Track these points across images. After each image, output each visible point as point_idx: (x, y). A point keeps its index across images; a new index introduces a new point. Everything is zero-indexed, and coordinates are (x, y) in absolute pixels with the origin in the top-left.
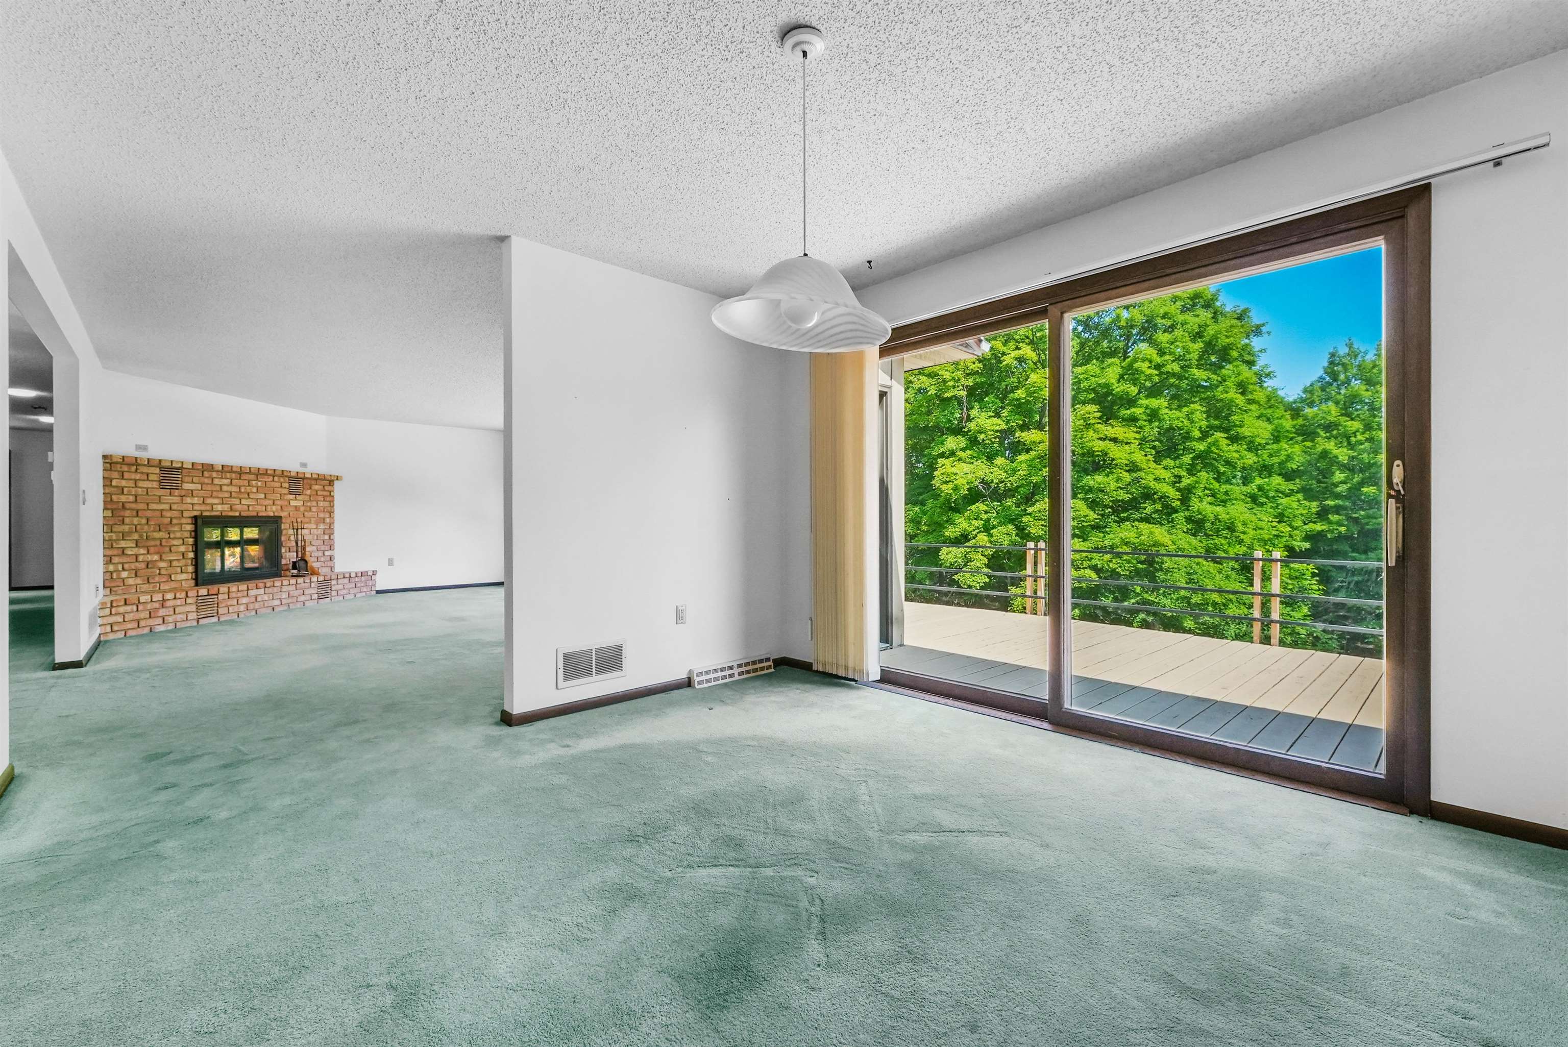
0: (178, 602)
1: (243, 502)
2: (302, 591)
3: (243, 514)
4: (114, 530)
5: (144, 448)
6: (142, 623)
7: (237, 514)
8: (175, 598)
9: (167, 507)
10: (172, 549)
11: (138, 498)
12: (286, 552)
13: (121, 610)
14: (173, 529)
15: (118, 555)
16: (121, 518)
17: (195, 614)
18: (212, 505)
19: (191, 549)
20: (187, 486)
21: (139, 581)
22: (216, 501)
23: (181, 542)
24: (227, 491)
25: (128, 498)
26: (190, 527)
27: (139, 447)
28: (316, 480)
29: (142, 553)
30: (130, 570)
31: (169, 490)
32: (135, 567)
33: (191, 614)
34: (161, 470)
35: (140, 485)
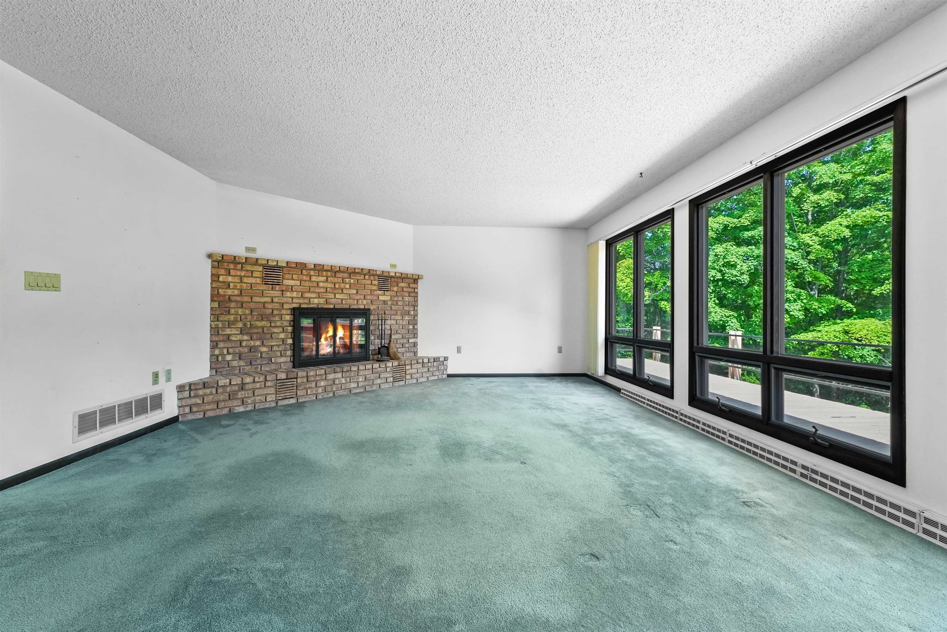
0: (258, 385)
1: (338, 296)
2: (378, 375)
3: (337, 307)
4: (220, 319)
5: (254, 250)
6: (221, 405)
7: (332, 306)
8: (254, 382)
9: (269, 300)
10: (273, 336)
11: (243, 291)
12: (374, 339)
13: (201, 392)
14: (274, 319)
15: (223, 341)
16: (227, 309)
17: (274, 396)
18: (310, 298)
19: (290, 336)
20: (286, 282)
21: (242, 363)
22: (313, 295)
23: (281, 329)
24: (323, 287)
25: (233, 292)
26: (288, 318)
27: (248, 249)
28: (402, 278)
29: (245, 339)
30: (234, 354)
31: (271, 286)
32: (239, 351)
33: (270, 396)
34: (265, 269)
35: (245, 281)
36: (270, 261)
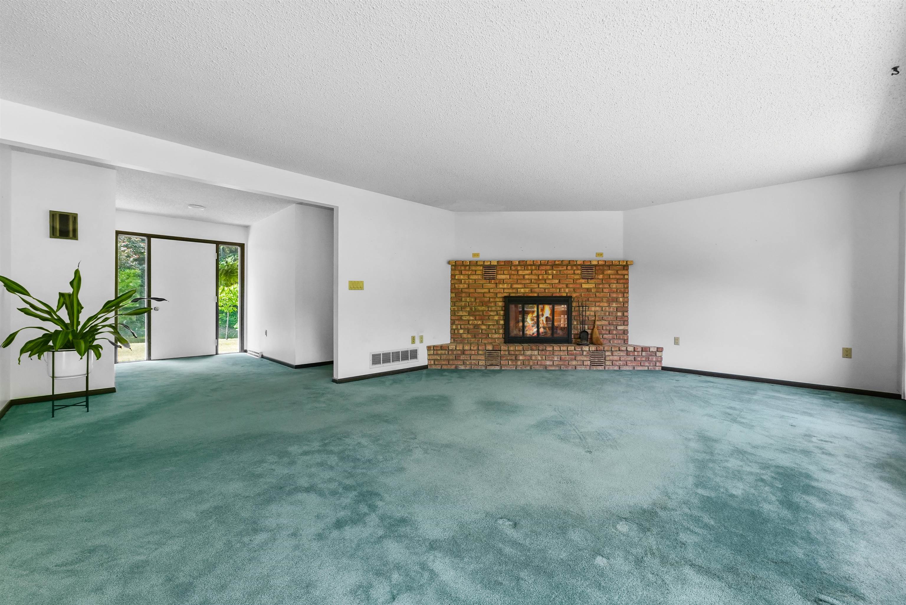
0: (473, 352)
1: (541, 286)
2: (573, 357)
3: (540, 295)
4: (456, 305)
5: (478, 255)
6: (451, 362)
7: (536, 295)
8: (471, 350)
9: (487, 290)
10: (490, 317)
11: (470, 285)
12: (577, 324)
13: (439, 352)
14: (491, 305)
15: (458, 320)
16: (460, 298)
17: (484, 362)
18: (517, 289)
19: (502, 318)
20: (499, 277)
21: (469, 336)
22: (520, 286)
23: (495, 313)
24: (528, 279)
25: (464, 286)
26: (500, 304)
27: (475, 255)
28: (609, 266)
29: (471, 319)
30: (464, 329)
31: (488, 280)
32: (467, 327)
33: (481, 361)
34: (484, 268)
35: (471, 278)
36: (485, 262)
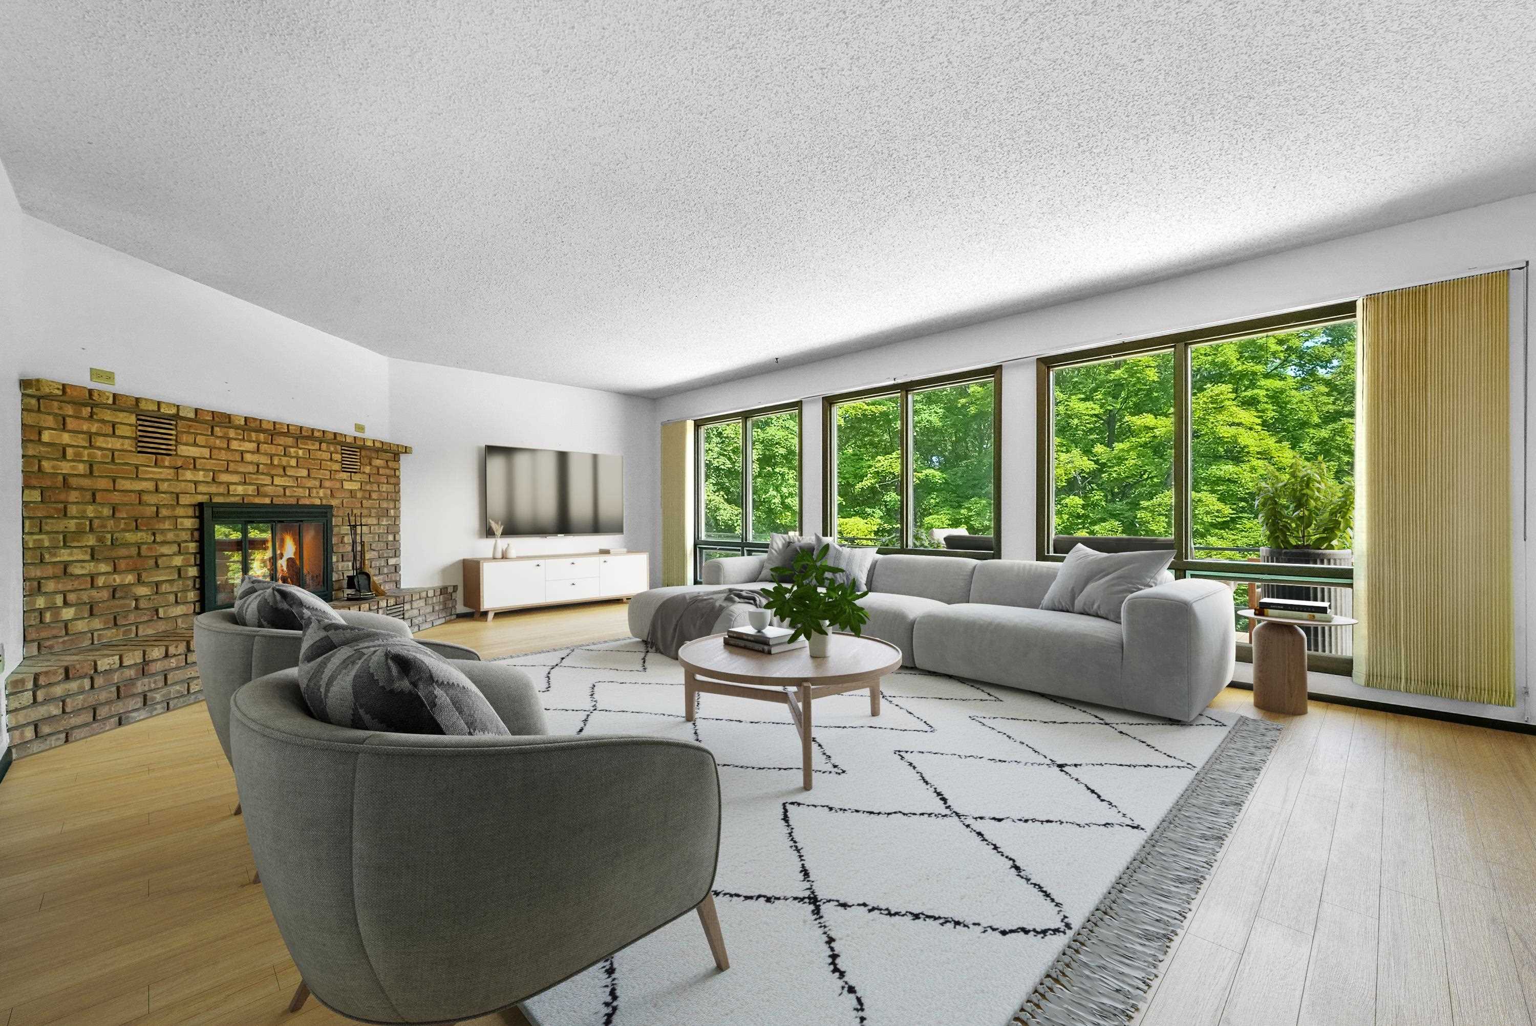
0: (173, 662)
1: (277, 481)
3: (277, 501)
4: (47, 528)
5: (109, 377)
7: (267, 501)
9: (150, 486)
10: (160, 562)
11: (95, 467)
12: (337, 561)
13: (58, 691)
14: (161, 526)
15: (55, 577)
16: (61, 506)
18: (228, 484)
19: (192, 561)
20: (184, 450)
21: (97, 624)
22: (235, 478)
23: (175, 548)
24: (251, 463)
25: (73, 468)
26: (189, 523)
27: (95, 374)
28: (377, 450)
29: (103, 570)
30: (79, 604)
31: (154, 456)
32: (90, 597)
34: (139, 420)
35: (98, 444)
